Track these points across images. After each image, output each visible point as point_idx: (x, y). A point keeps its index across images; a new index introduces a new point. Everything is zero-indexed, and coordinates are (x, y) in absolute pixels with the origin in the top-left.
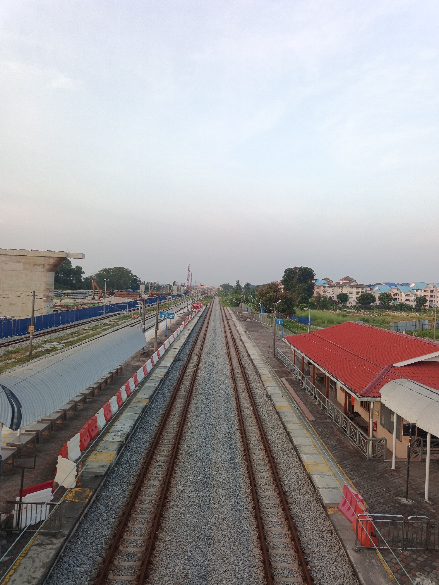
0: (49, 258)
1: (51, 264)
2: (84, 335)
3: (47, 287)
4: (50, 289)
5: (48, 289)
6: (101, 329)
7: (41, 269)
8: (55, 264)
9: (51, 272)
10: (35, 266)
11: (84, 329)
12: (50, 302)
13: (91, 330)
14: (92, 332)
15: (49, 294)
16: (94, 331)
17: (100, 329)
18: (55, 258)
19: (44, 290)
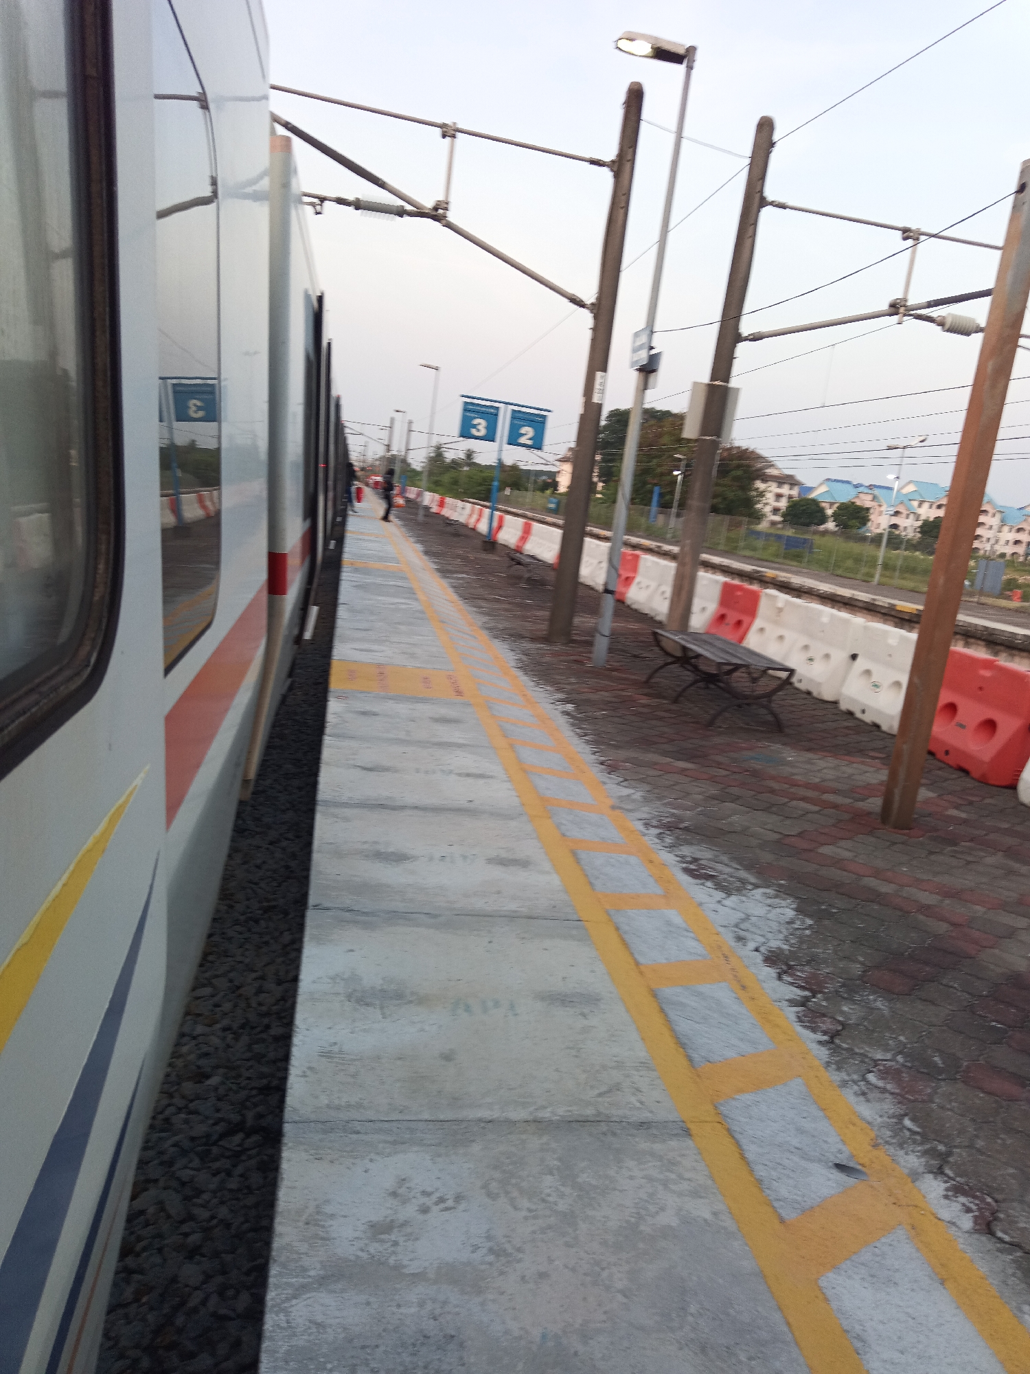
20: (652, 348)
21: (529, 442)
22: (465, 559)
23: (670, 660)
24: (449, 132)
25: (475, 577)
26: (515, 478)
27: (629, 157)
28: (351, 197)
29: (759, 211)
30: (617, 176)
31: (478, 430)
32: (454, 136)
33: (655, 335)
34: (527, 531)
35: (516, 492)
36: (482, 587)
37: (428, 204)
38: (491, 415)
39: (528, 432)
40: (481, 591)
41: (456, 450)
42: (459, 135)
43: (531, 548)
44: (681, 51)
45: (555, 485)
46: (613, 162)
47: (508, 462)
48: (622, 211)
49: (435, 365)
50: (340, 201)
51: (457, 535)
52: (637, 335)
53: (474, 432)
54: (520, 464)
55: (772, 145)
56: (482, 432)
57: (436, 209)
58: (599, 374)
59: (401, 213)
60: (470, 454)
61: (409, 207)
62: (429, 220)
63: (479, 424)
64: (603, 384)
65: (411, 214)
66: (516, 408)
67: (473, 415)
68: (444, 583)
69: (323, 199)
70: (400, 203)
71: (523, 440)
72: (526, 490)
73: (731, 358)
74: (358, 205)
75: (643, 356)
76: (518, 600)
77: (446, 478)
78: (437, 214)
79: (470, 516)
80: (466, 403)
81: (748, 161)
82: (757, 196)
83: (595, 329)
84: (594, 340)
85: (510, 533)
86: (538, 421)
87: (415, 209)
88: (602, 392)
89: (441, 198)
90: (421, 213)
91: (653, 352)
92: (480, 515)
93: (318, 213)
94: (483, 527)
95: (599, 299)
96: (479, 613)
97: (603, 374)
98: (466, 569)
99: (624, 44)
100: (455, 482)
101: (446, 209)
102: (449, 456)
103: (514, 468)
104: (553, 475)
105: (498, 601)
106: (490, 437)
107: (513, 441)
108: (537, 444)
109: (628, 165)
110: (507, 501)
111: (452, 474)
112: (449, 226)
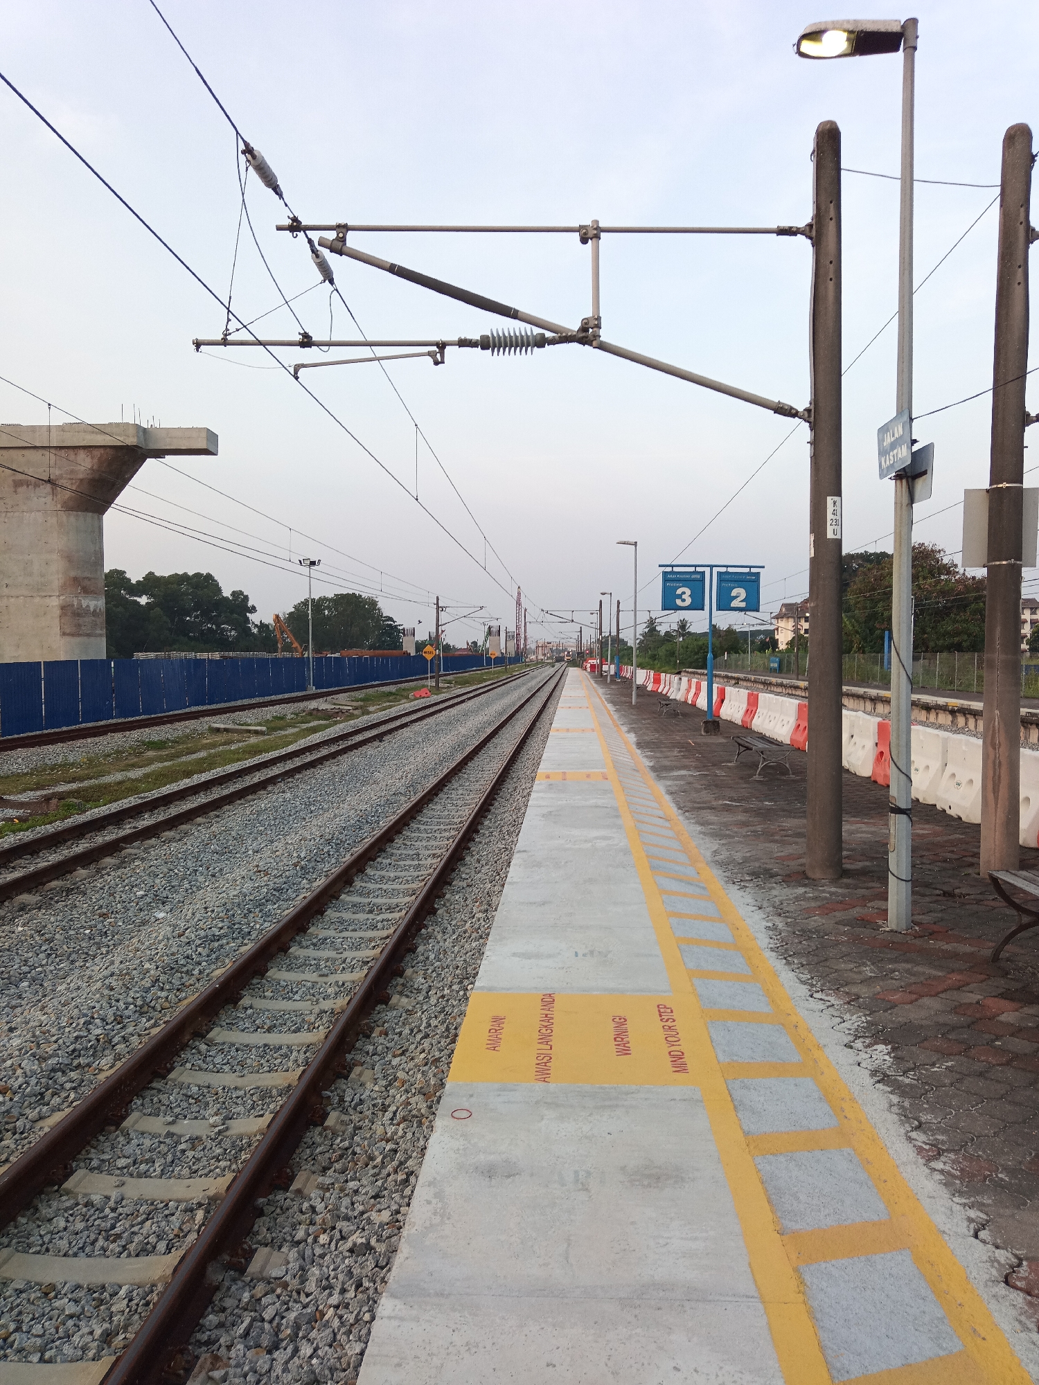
0: (71, 452)
1: (81, 476)
2: (203, 754)
3: (73, 574)
4: (87, 583)
5: (76, 580)
6: (297, 730)
7: (43, 499)
8: (97, 476)
9: (86, 510)
10: (20, 490)
11: (218, 730)
12: (88, 635)
13: (249, 731)
14: (253, 740)
15: (84, 603)
16: (261, 738)
17: (291, 731)
18: (97, 453)
19: (63, 588)
20: (914, 442)
21: (743, 605)
22: (684, 747)
23: (1026, 919)
24: (589, 234)
25: (698, 773)
26: (731, 643)
27: (832, 214)
28: (476, 337)
29: (1028, 248)
30: (817, 243)
31: (684, 600)
32: (597, 237)
33: (915, 423)
34: (753, 703)
35: (734, 656)
36: (707, 787)
37: (574, 326)
38: (695, 580)
39: (740, 593)
40: (706, 796)
41: (668, 623)
42: (602, 235)
43: (760, 723)
44: (896, 28)
45: (775, 643)
46: (810, 226)
47: (723, 626)
48: (831, 285)
49: (633, 541)
50: (463, 343)
51: (675, 715)
52: (883, 430)
53: (679, 602)
54: (734, 627)
55: (1032, 158)
56: (688, 601)
57: (584, 329)
58: (830, 500)
59: (541, 342)
60: (683, 625)
61: (548, 334)
62: (575, 345)
63: (684, 593)
64: (839, 513)
65: (552, 342)
66: (724, 570)
67: (674, 584)
68: (660, 788)
69: (442, 346)
70: (537, 331)
71: (734, 604)
72: (745, 652)
73: (1020, 448)
74: (485, 344)
75: (903, 455)
76: (754, 804)
77: (662, 652)
78: (587, 335)
79: (688, 691)
80: (665, 573)
81: (998, 190)
82: (1021, 229)
83: (814, 443)
84: (815, 458)
85: (733, 708)
86: (750, 581)
87: (554, 335)
88: (839, 523)
89: (589, 314)
90: (566, 338)
91: (916, 448)
92: (698, 688)
93: (436, 363)
94: (702, 703)
95: (816, 400)
96: (704, 833)
97: (836, 498)
98: (686, 762)
99: (807, 47)
100: (672, 654)
101: (598, 326)
102: (662, 629)
103: (730, 632)
104: (771, 634)
105: (727, 809)
106: (697, 605)
107: (724, 605)
108: (753, 604)
109: (832, 226)
110: (727, 666)
111: (667, 646)
112: (603, 347)
